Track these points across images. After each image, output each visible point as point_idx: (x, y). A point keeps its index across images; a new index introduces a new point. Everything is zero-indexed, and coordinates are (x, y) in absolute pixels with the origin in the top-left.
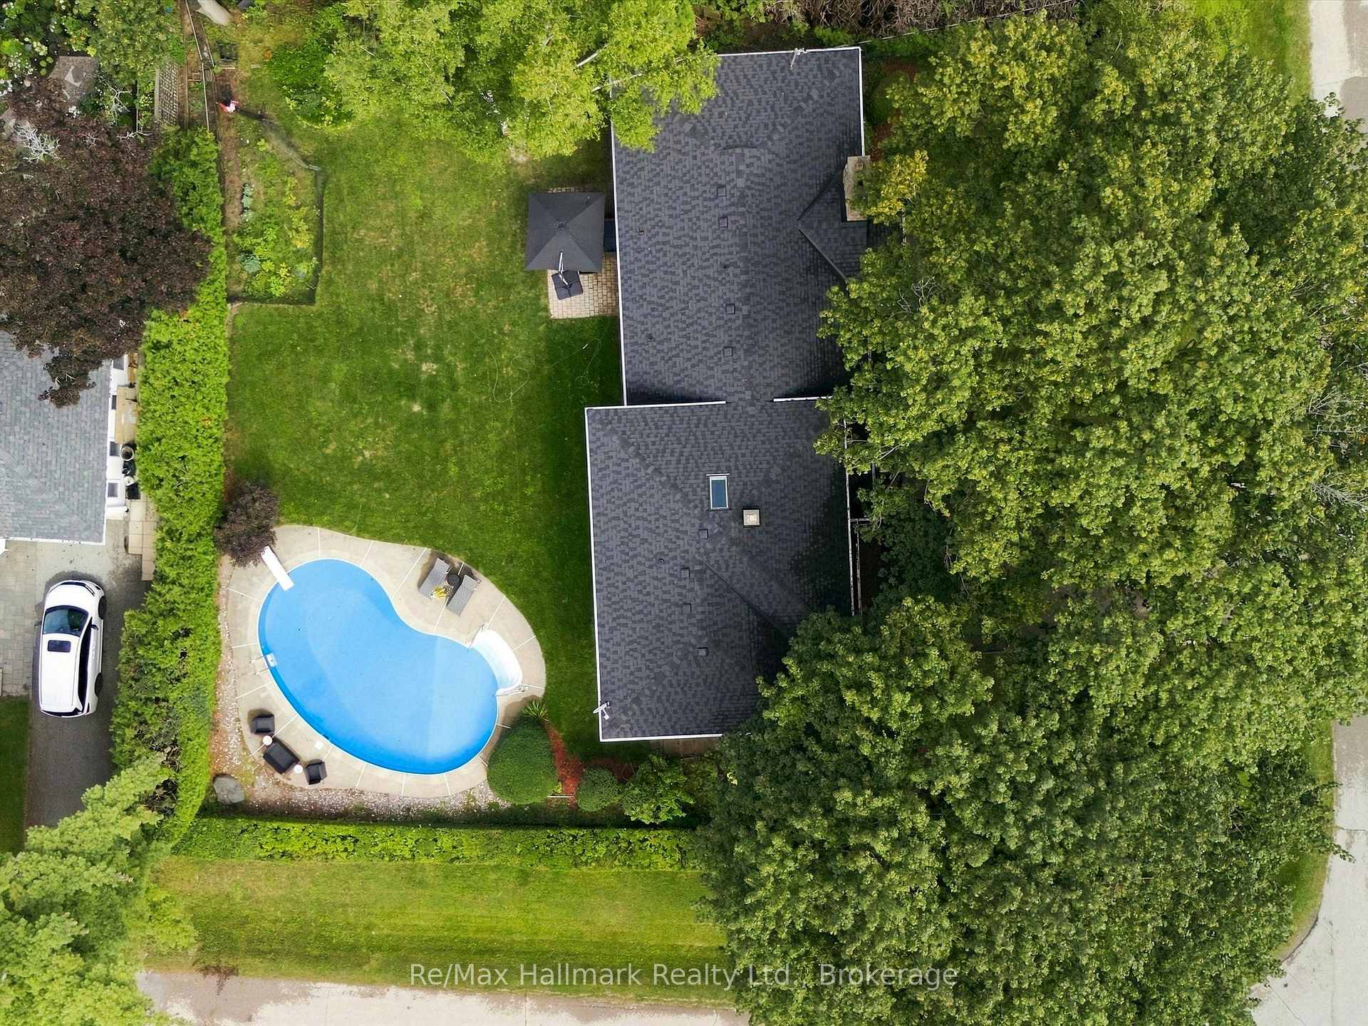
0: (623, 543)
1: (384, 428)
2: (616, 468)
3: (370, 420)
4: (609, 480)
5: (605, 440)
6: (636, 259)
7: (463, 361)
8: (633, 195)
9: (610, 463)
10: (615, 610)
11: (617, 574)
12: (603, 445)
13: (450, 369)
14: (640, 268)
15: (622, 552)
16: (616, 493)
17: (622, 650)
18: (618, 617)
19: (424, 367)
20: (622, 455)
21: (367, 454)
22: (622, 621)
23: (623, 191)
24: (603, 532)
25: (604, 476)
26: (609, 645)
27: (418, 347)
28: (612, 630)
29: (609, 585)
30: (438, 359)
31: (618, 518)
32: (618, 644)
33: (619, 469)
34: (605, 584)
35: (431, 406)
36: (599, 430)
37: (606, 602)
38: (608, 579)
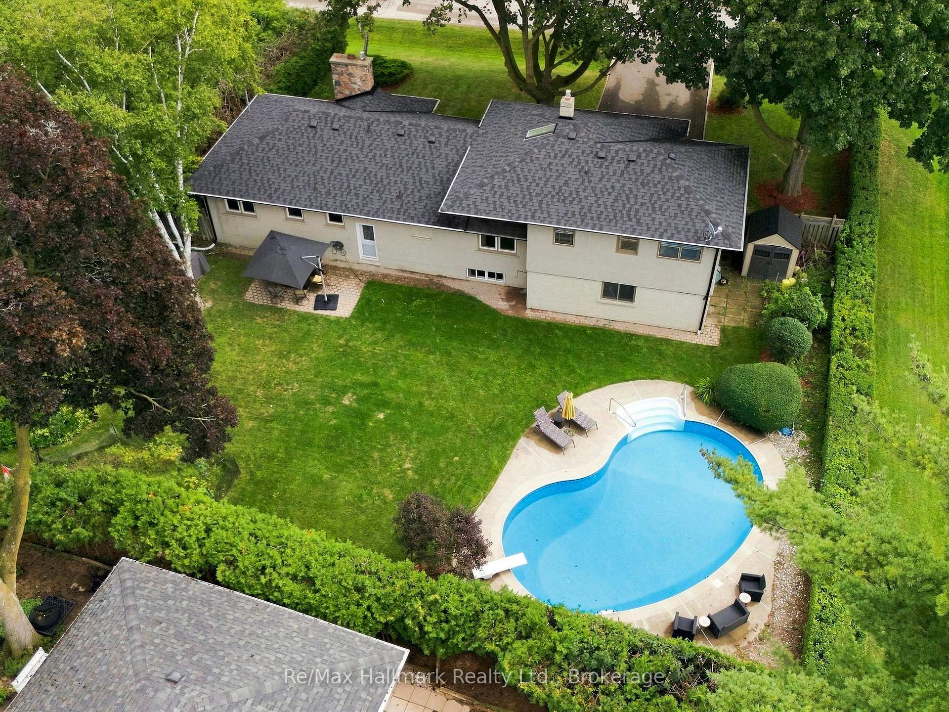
0: (564, 201)
1: (388, 445)
2: (497, 196)
3: (376, 455)
4: (506, 204)
5: (471, 199)
6: (334, 197)
7: (354, 374)
8: (285, 190)
9: (491, 200)
10: (622, 217)
11: (590, 211)
12: (474, 203)
13: (356, 384)
14: (342, 195)
15: (571, 202)
16: (519, 199)
17: (659, 217)
18: (629, 215)
19: (347, 402)
20: (488, 188)
21: (407, 466)
22: (632, 213)
23: (278, 198)
24: (549, 216)
25: (501, 206)
26: (653, 229)
27: (326, 402)
28: (639, 222)
29: (599, 218)
30: (344, 390)
31: (541, 202)
32: (654, 219)
33: (499, 193)
34: (597, 222)
35: (383, 404)
36: (461, 204)
37: (612, 224)
38: (592, 218)
